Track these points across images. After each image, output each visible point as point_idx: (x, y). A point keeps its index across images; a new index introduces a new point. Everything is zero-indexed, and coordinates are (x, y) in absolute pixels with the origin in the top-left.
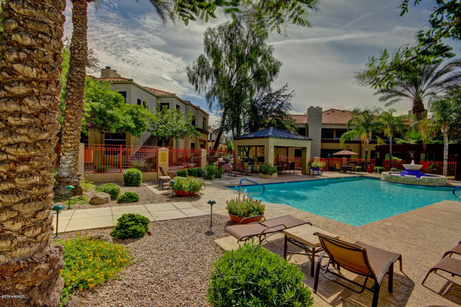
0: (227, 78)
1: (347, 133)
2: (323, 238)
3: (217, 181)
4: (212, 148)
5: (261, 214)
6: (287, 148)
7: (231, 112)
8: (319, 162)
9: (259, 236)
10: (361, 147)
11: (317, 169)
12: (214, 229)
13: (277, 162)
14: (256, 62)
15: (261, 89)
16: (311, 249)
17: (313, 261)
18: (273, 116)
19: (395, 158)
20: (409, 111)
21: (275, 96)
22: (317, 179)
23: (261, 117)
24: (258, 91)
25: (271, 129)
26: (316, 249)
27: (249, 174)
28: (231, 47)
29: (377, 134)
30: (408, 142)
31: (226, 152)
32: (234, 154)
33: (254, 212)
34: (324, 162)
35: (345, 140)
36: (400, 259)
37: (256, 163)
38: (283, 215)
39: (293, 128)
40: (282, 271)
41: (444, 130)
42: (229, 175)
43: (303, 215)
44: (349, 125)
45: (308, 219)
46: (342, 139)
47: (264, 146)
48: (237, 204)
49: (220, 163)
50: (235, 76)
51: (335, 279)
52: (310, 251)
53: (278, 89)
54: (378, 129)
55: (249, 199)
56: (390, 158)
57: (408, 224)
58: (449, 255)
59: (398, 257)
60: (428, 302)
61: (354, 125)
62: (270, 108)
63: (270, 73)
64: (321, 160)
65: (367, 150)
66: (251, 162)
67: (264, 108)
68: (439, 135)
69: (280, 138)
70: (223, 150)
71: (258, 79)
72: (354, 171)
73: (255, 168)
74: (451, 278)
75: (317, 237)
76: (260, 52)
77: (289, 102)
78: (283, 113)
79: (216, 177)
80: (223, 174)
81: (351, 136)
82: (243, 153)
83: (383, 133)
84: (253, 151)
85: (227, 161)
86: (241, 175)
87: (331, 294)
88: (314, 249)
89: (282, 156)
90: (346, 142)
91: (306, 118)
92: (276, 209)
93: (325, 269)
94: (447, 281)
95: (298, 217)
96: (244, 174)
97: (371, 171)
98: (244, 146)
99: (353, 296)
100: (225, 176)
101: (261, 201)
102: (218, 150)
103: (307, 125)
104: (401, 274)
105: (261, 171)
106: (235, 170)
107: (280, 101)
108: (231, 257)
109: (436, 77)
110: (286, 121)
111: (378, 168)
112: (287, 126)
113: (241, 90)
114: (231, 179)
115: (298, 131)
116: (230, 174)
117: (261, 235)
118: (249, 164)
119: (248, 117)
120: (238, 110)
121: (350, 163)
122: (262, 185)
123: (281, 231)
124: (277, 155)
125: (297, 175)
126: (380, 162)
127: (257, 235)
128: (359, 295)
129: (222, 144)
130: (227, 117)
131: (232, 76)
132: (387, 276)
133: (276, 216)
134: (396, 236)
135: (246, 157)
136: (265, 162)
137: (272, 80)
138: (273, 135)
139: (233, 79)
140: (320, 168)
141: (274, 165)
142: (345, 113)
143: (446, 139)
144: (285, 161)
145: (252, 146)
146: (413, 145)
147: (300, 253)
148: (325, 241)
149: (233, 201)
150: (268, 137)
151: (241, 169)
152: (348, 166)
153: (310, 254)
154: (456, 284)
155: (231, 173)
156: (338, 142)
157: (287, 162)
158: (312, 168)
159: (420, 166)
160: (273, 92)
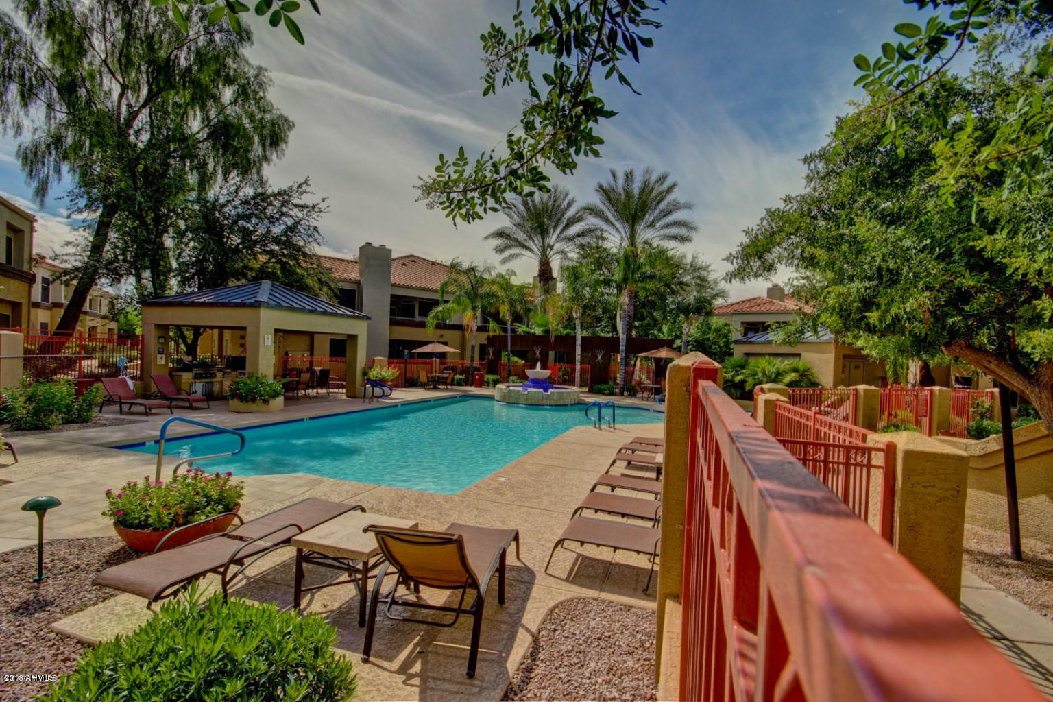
0: (113, 116)
1: (440, 308)
2: (384, 536)
3: (74, 432)
4: (52, 328)
5: (230, 507)
6: (311, 335)
7: (130, 223)
8: (385, 369)
9: (222, 570)
10: (464, 336)
11: (380, 383)
12: (50, 589)
13: (284, 369)
14: (216, 99)
15: (233, 175)
16: (360, 566)
17: (363, 590)
18: (272, 253)
19: (516, 359)
20: (534, 277)
21: (277, 203)
22: (380, 406)
23: (237, 251)
24: (225, 179)
25: (267, 284)
26: (372, 561)
27: (195, 405)
28: (128, 27)
29: (489, 314)
30: (532, 331)
31: (110, 340)
32: (142, 350)
33: (209, 508)
34: (394, 368)
35: (435, 322)
36: (516, 538)
37: (219, 375)
38: (296, 500)
39: (325, 289)
40: (280, 643)
41: (576, 314)
42: (121, 412)
43: (347, 492)
44: (443, 292)
45: (358, 498)
46: (430, 320)
47: (244, 329)
48: (146, 494)
49: (82, 375)
50: (144, 116)
51: (406, 615)
52: (358, 571)
53: (284, 187)
54: (490, 304)
55: (192, 474)
56: (509, 360)
57: (530, 474)
58: (578, 514)
59: (513, 535)
60: (552, 599)
61: (452, 293)
62: (261, 230)
63: (262, 139)
64: (390, 364)
65: (473, 343)
66: (205, 370)
67: (244, 230)
68: (569, 322)
69: (292, 309)
70: (102, 333)
71: (226, 147)
72: (452, 384)
73: (216, 388)
74: (580, 550)
75: (371, 535)
76: (228, 75)
77: (313, 223)
78: (299, 249)
79: (67, 422)
80: (97, 409)
81: (447, 315)
82: (178, 345)
83: (498, 313)
84: (212, 340)
85: (115, 371)
86: (170, 407)
87: (400, 648)
88: (365, 564)
89: (299, 355)
90: (438, 326)
91: (356, 267)
92: (277, 489)
93: (389, 600)
94: (575, 555)
95: (335, 498)
96: (181, 404)
97: (480, 384)
98: (179, 327)
99: (442, 636)
100: (109, 414)
101: (229, 474)
102: (76, 334)
103: (358, 283)
104: (519, 564)
105: (235, 395)
106: (145, 395)
107: (291, 216)
108: (108, 661)
109: (567, 226)
110: (305, 269)
111: (491, 377)
112: (310, 282)
113: (166, 165)
114: (130, 422)
115: (336, 296)
116: (125, 408)
117: (226, 566)
118: (196, 377)
119: (192, 244)
120: (157, 220)
121: (445, 369)
122: (238, 431)
123: (287, 541)
124: (283, 353)
125: (335, 399)
126: (493, 367)
127: (214, 570)
128: (452, 629)
129: (95, 315)
130: (113, 235)
131: (133, 116)
132: (497, 574)
133: (277, 506)
134: (514, 499)
135: (187, 359)
136: (249, 368)
137: (266, 158)
138: (271, 302)
139: (137, 124)
140: (387, 381)
141: (275, 378)
142: (436, 267)
143: (578, 328)
144: (305, 369)
145: (205, 327)
146: (539, 336)
147: (337, 581)
148: (388, 540)
149: (131, 487)
150: (257, 305)
151: (169, 390)
152: (441, 376)
153: (359, 576)
154: (587, 557)
155: (131, 404)
156: (422, 325)
157: (311, 370)
158: (369, 381)
159: (547, 373)
160: (270, 191)
